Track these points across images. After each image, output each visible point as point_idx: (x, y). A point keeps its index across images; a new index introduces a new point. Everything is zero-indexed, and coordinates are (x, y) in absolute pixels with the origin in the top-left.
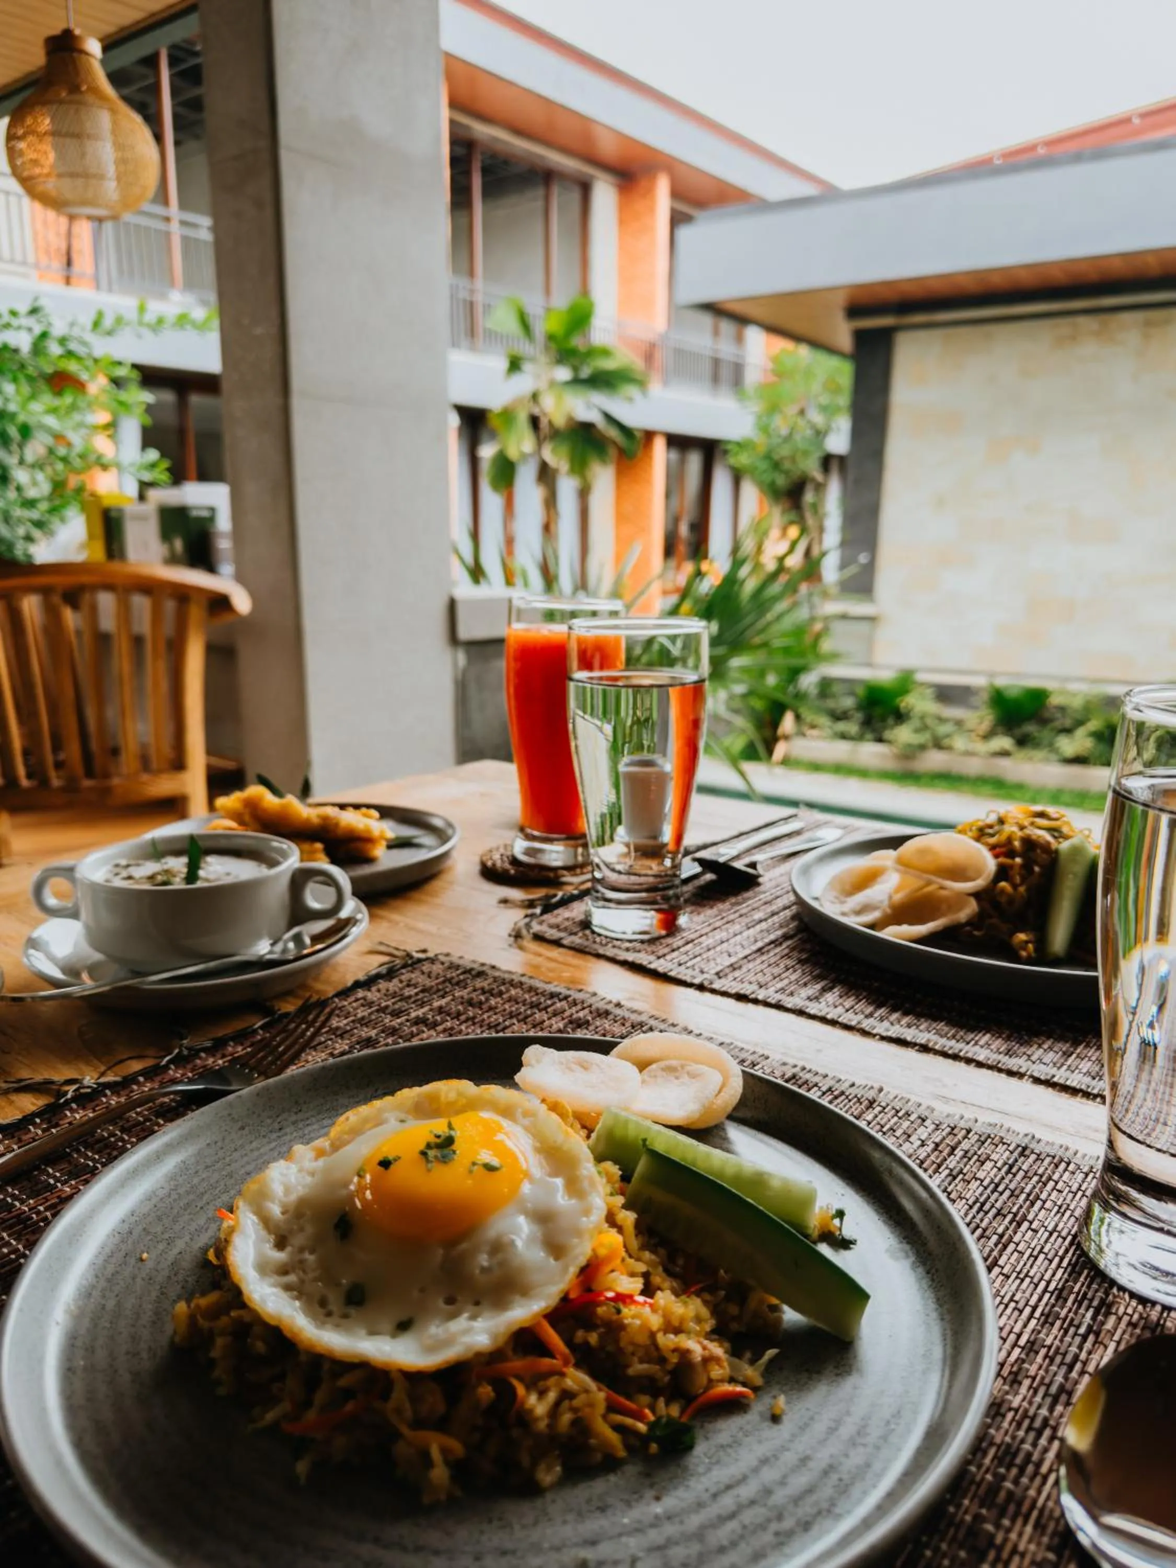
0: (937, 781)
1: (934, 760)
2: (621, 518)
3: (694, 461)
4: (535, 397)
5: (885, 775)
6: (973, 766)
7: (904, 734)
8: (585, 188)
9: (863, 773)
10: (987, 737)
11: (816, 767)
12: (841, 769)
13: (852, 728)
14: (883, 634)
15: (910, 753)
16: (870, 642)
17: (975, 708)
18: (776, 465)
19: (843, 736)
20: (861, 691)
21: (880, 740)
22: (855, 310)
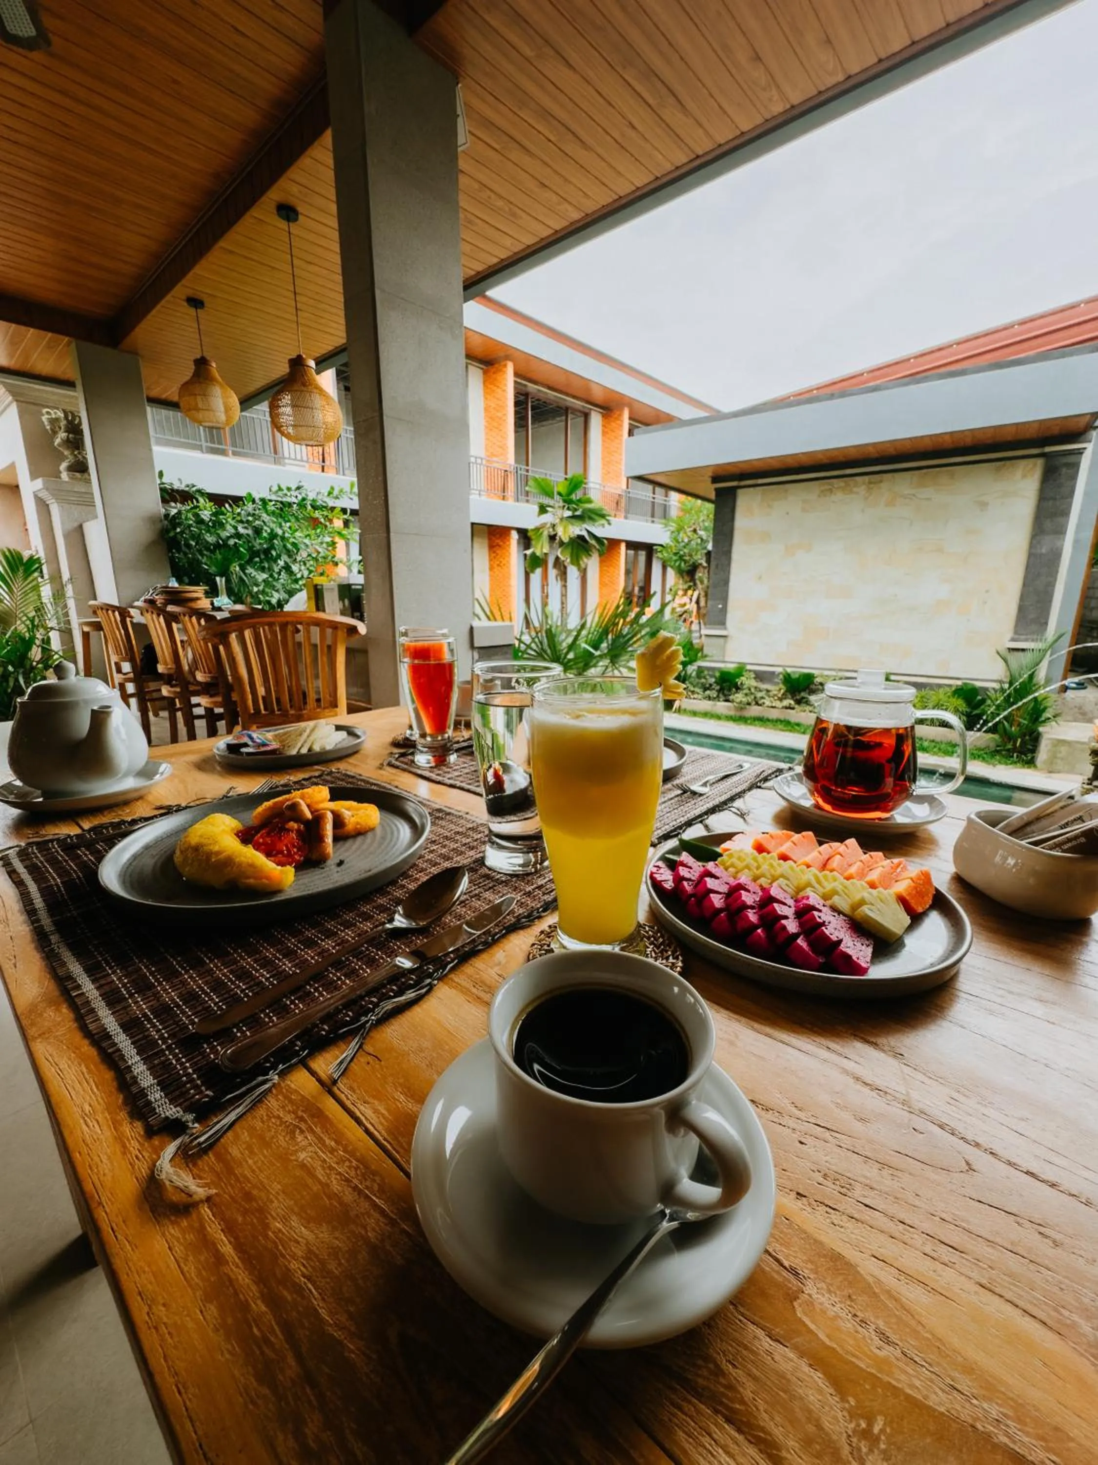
0: (757, 722)
1: (754, 711)
2: (602, 584)
3: (642, 556)
4: (554, 526)
5: (730, 718)
6: (774, 714)
7: (739, 697)
8: (586, 416)
9: (718, 717)
10: (781, 699)
11: (694, 714)
12: (706, 715)
13: (714, 694)
14: (731, 645)
15: (742, 707)
16: (723, 649)
17: (777, 684)
18: (681, 558)
19: (709, 698)
20: (717, 674)
21: (727, 701)
22: (715, 479)
